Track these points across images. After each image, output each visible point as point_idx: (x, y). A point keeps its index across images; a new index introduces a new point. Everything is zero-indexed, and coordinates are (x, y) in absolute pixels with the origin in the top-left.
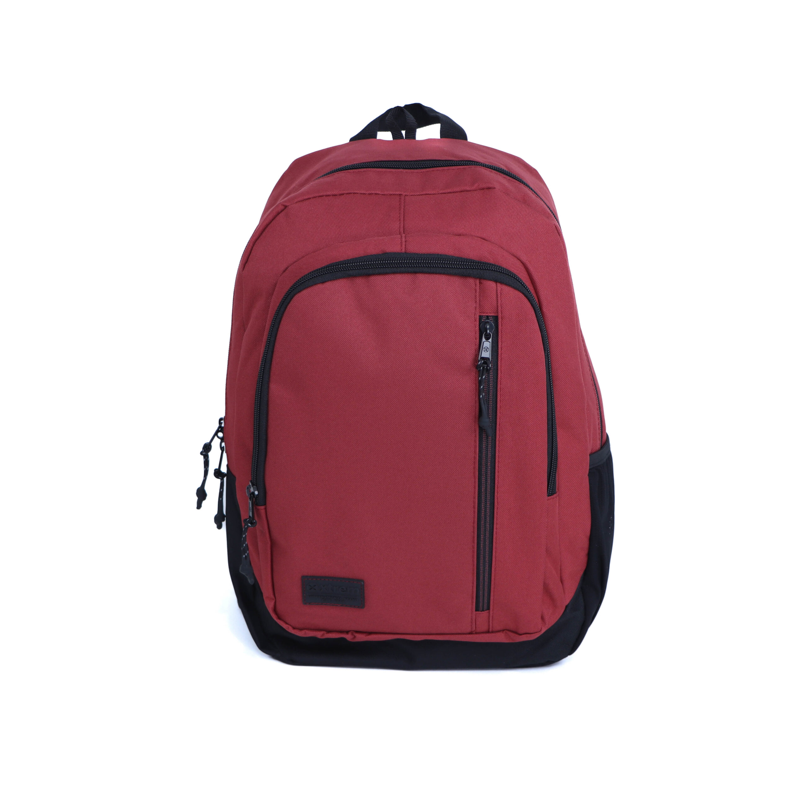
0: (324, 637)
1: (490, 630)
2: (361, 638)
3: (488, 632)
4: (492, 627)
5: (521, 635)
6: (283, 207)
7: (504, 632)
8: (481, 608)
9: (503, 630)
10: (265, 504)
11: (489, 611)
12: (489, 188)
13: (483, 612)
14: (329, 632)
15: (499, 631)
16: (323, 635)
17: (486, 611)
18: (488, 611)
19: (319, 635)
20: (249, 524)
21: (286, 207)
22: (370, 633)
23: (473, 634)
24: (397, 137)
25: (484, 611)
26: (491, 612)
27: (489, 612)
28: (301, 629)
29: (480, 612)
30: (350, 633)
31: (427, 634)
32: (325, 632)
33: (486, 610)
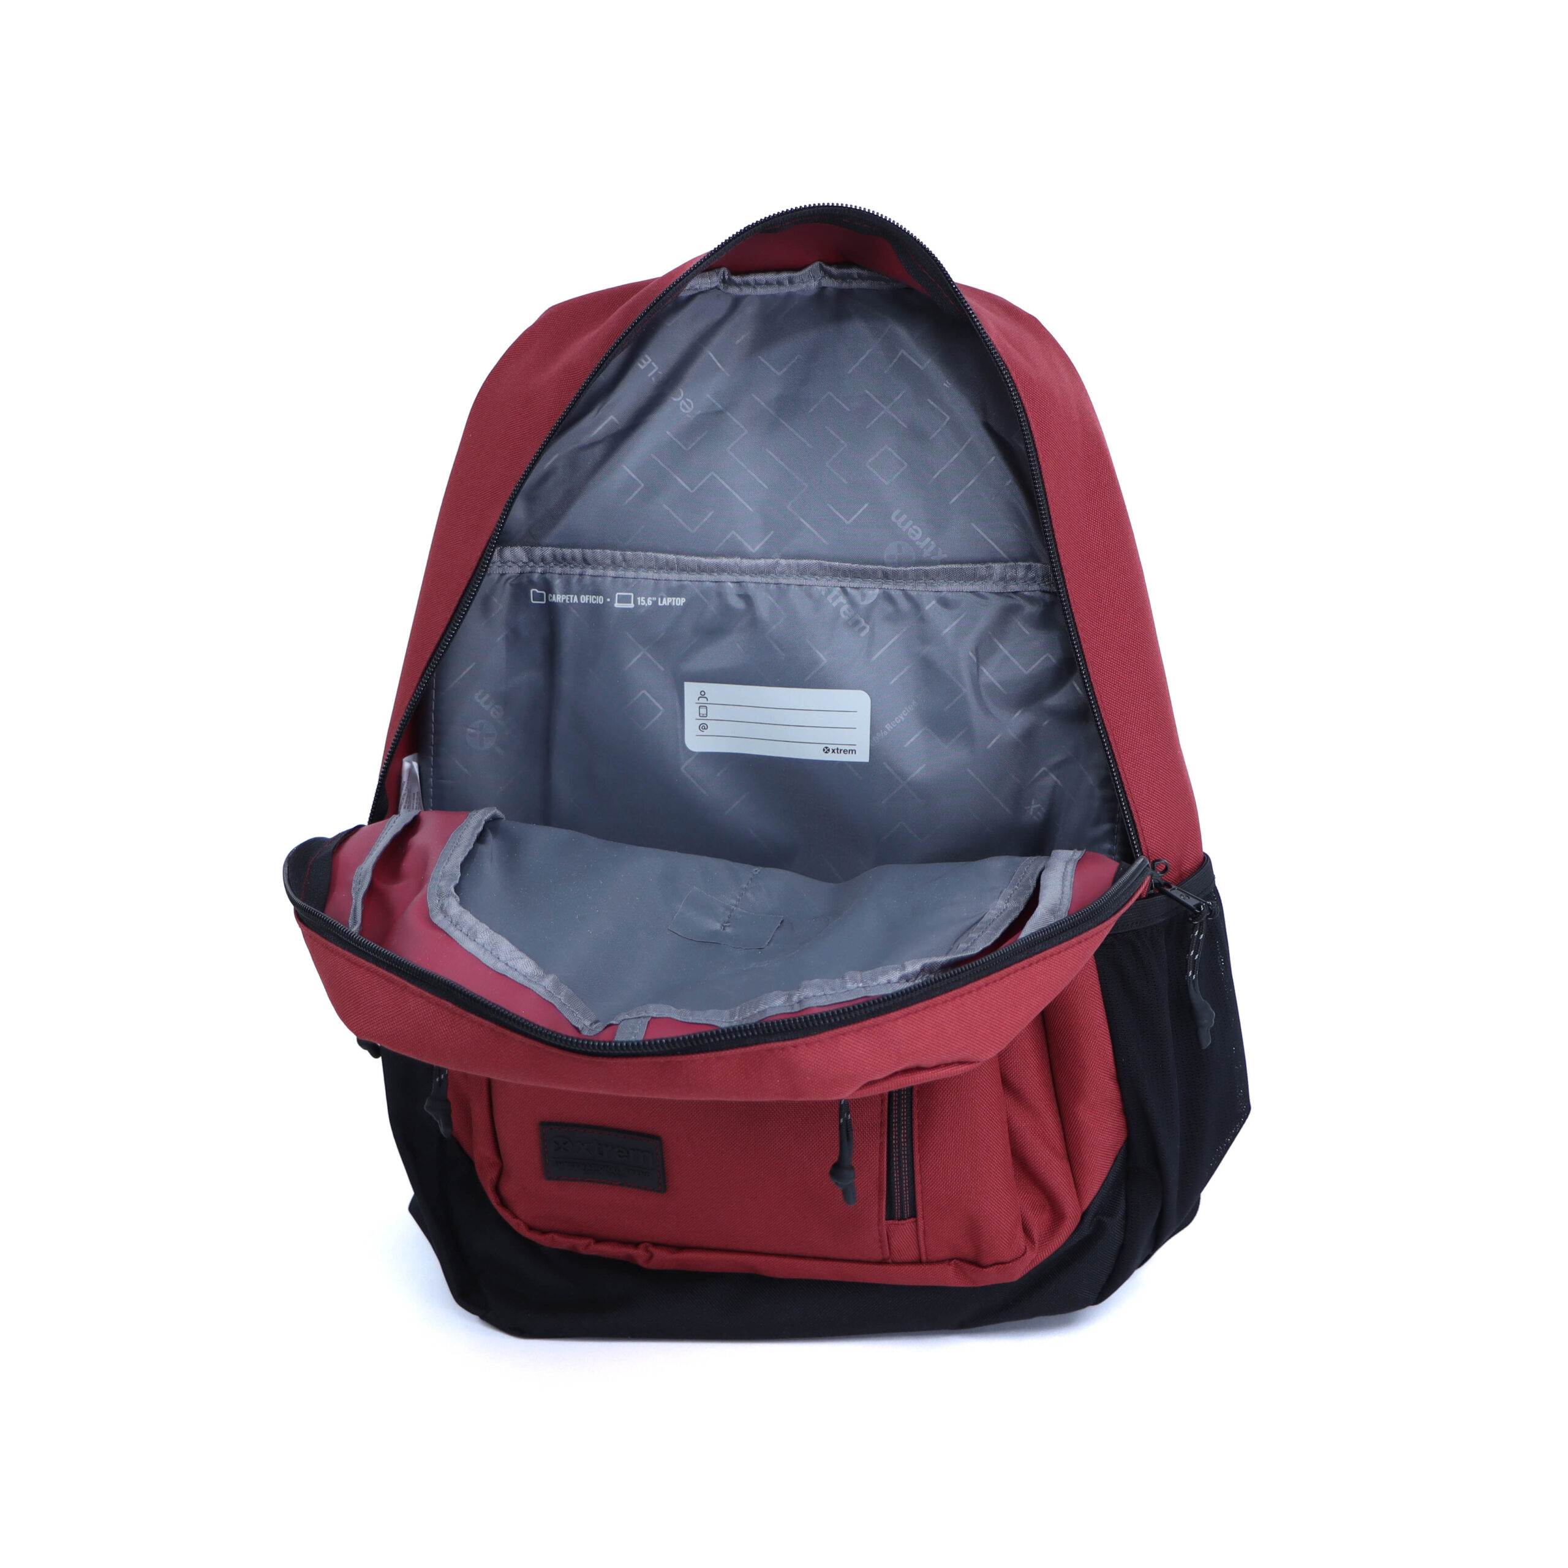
0: (590, 1251)
1: (924, 1258)
2: (663, 1259)
3: (919, 1262)
4: (926, 1252)
5: (986, 1267)
7: (953, 1262)
8: (898, 1214)
9: (951, 1260)
11: (915, 1219)
13: (903, 1222)
14: (599, 1240)
15: (942, 1261)
16: (588, 1245)
17: (910, 1220)
18: (913, 1219)
19: (581, 1245)
22: (681, 1248)
23: (888, 1263)
25: (905, 1219)
26: (920, 1223)
27: (916, 1221)
28: (543, 1232)
29: (897, 1222)
30: (642, 1246)
32: (592, 1241)
33: (909, 1218)
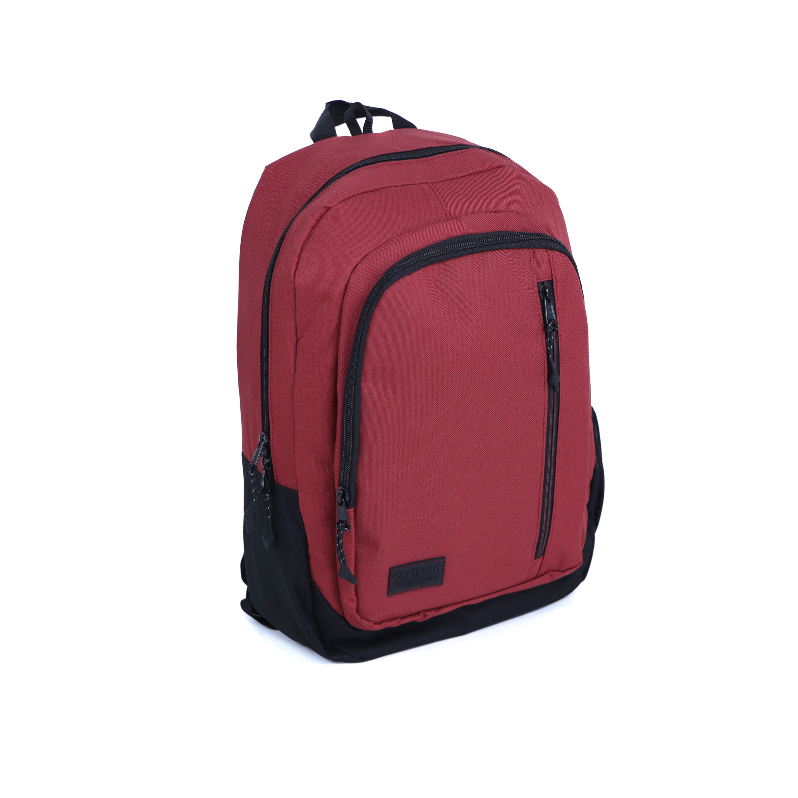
0: (401, 624)
1: (539, 574)
2: (431, 615)
3: (536, 577)
4: (541, 571)
5: (564, 571)
6: (325, 210)
7: (549, 573)
8: (538, 556)
9: (547, 572)
10: (355, 506)
12: (500, 167)
13: (539, 559)
14: (402, 618)
15: (545, 574)
16: (399, 622)
19: (395, 623)
20: (346, 529)
21: (329, 208)
22: (439, 608)
23: (526, 582)
24: (358, 133)
27: (544, 557)
28: (381, 623)
29: (537, 559)
30: (421, 614)
31: (499, 591)
33: (541, 556)
